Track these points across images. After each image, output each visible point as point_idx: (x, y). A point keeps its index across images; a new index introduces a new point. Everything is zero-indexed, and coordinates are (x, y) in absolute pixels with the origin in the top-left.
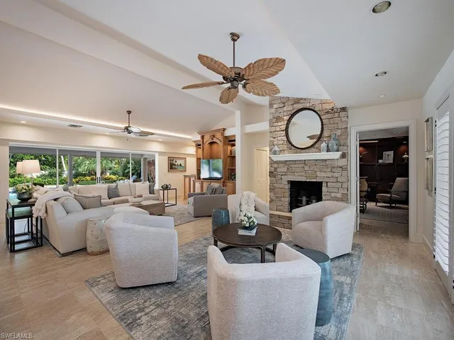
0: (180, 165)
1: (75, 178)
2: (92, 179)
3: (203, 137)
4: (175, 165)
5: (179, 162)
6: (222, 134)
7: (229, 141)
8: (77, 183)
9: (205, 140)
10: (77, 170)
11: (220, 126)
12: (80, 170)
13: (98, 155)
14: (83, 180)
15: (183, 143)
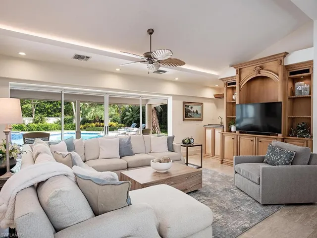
0: (197, 112)
1: (83, 124)
2: (97, 126)
3: (240, 72)
4: (190, 112)
5: (195, 108)
6: (281, 62)
7: (292, 73)
8: (85, 129)
9: (243, 76)
10: (85, 117)
11: (279, 50)
12: (87, 117)
13: (107, 101)
14: (89, 127)
15: (200, 83)
